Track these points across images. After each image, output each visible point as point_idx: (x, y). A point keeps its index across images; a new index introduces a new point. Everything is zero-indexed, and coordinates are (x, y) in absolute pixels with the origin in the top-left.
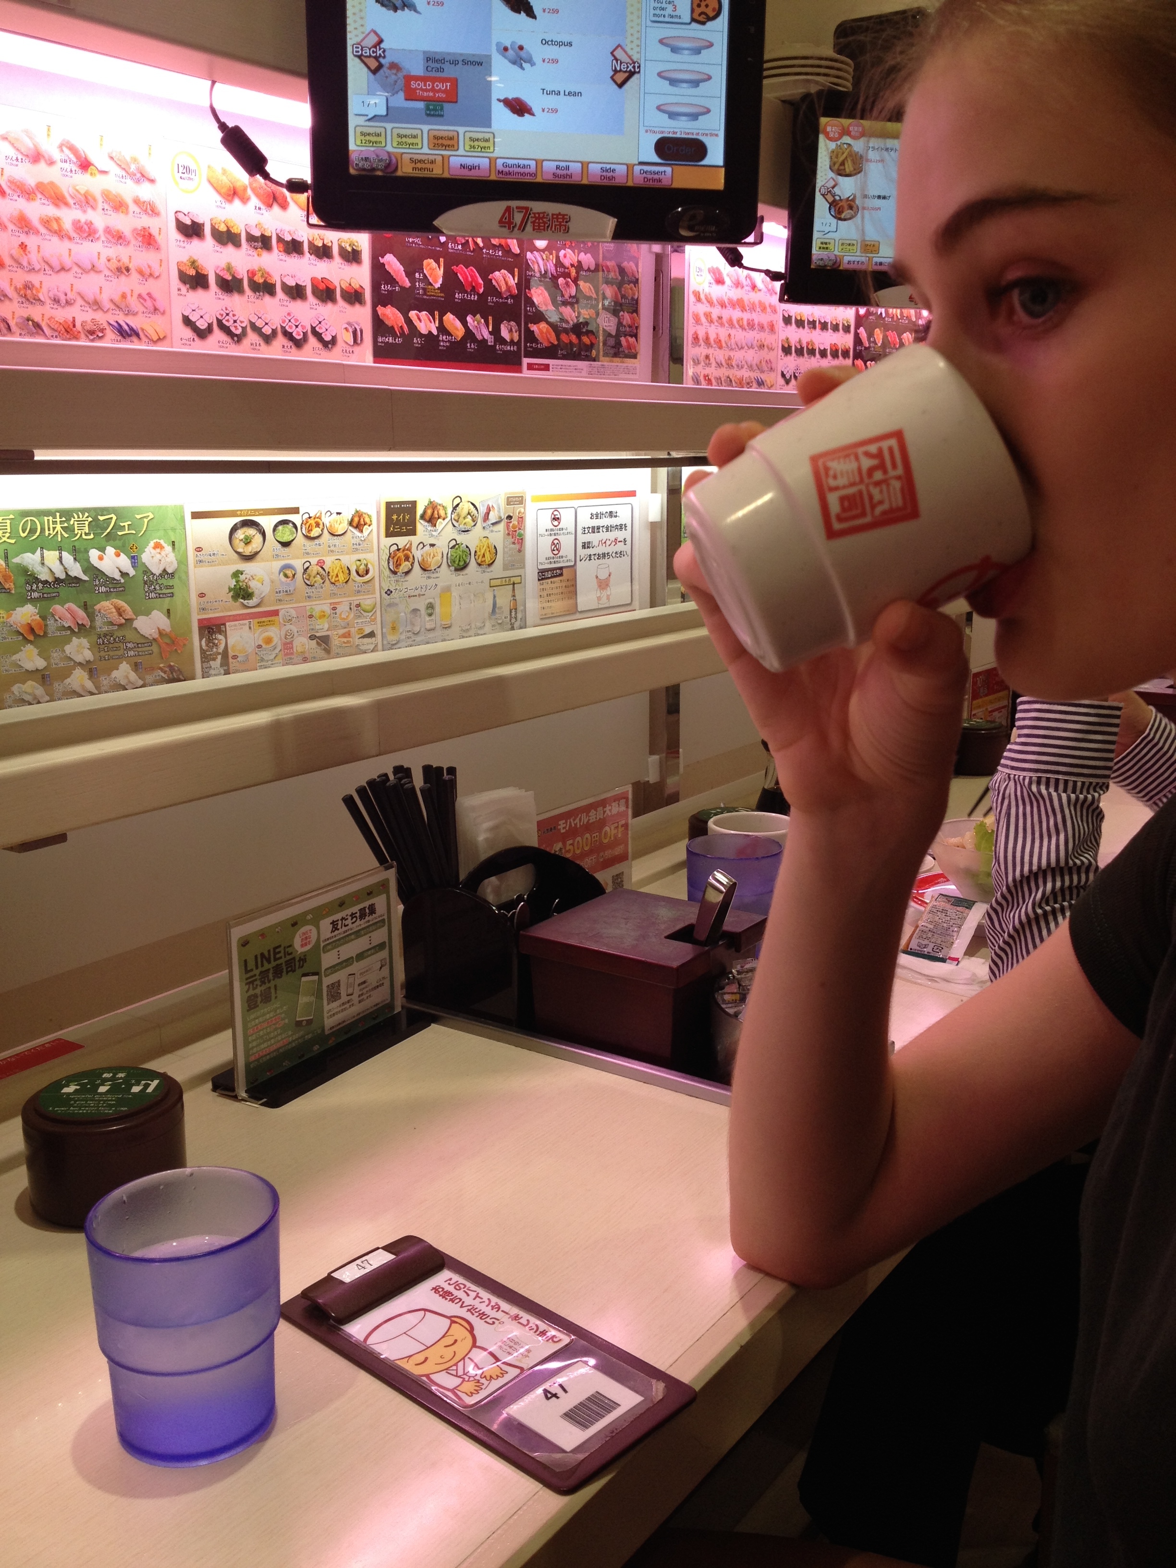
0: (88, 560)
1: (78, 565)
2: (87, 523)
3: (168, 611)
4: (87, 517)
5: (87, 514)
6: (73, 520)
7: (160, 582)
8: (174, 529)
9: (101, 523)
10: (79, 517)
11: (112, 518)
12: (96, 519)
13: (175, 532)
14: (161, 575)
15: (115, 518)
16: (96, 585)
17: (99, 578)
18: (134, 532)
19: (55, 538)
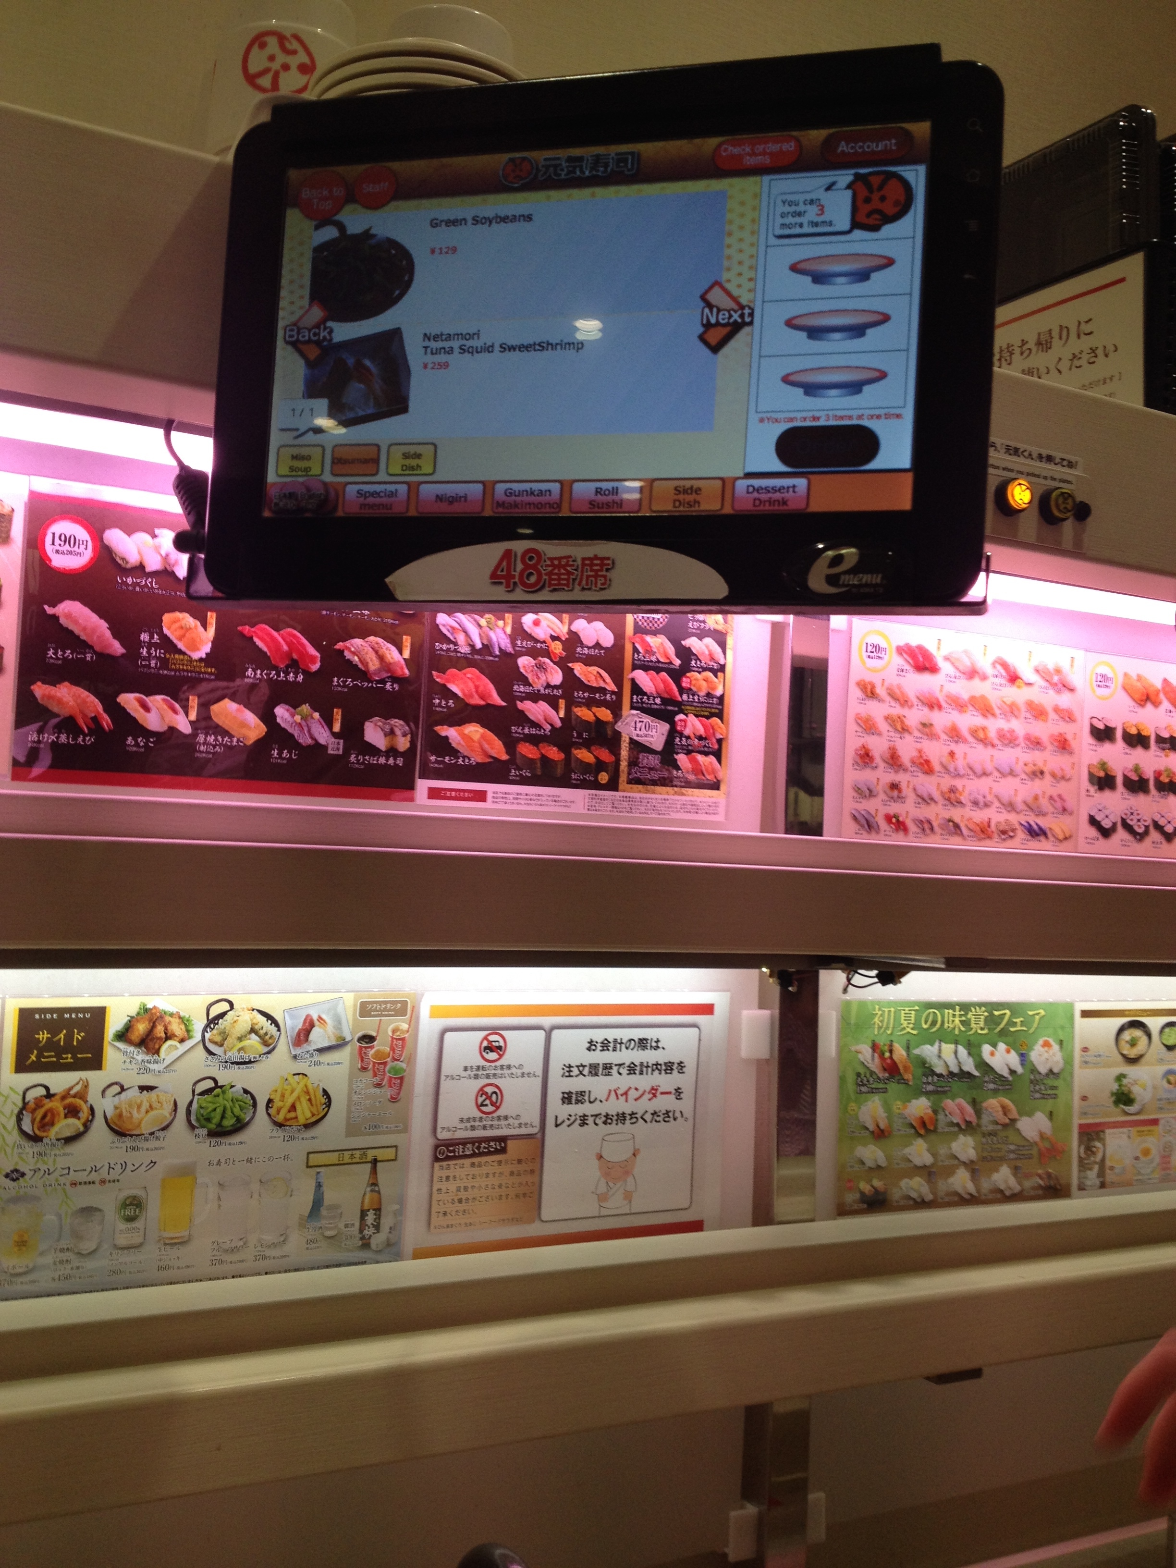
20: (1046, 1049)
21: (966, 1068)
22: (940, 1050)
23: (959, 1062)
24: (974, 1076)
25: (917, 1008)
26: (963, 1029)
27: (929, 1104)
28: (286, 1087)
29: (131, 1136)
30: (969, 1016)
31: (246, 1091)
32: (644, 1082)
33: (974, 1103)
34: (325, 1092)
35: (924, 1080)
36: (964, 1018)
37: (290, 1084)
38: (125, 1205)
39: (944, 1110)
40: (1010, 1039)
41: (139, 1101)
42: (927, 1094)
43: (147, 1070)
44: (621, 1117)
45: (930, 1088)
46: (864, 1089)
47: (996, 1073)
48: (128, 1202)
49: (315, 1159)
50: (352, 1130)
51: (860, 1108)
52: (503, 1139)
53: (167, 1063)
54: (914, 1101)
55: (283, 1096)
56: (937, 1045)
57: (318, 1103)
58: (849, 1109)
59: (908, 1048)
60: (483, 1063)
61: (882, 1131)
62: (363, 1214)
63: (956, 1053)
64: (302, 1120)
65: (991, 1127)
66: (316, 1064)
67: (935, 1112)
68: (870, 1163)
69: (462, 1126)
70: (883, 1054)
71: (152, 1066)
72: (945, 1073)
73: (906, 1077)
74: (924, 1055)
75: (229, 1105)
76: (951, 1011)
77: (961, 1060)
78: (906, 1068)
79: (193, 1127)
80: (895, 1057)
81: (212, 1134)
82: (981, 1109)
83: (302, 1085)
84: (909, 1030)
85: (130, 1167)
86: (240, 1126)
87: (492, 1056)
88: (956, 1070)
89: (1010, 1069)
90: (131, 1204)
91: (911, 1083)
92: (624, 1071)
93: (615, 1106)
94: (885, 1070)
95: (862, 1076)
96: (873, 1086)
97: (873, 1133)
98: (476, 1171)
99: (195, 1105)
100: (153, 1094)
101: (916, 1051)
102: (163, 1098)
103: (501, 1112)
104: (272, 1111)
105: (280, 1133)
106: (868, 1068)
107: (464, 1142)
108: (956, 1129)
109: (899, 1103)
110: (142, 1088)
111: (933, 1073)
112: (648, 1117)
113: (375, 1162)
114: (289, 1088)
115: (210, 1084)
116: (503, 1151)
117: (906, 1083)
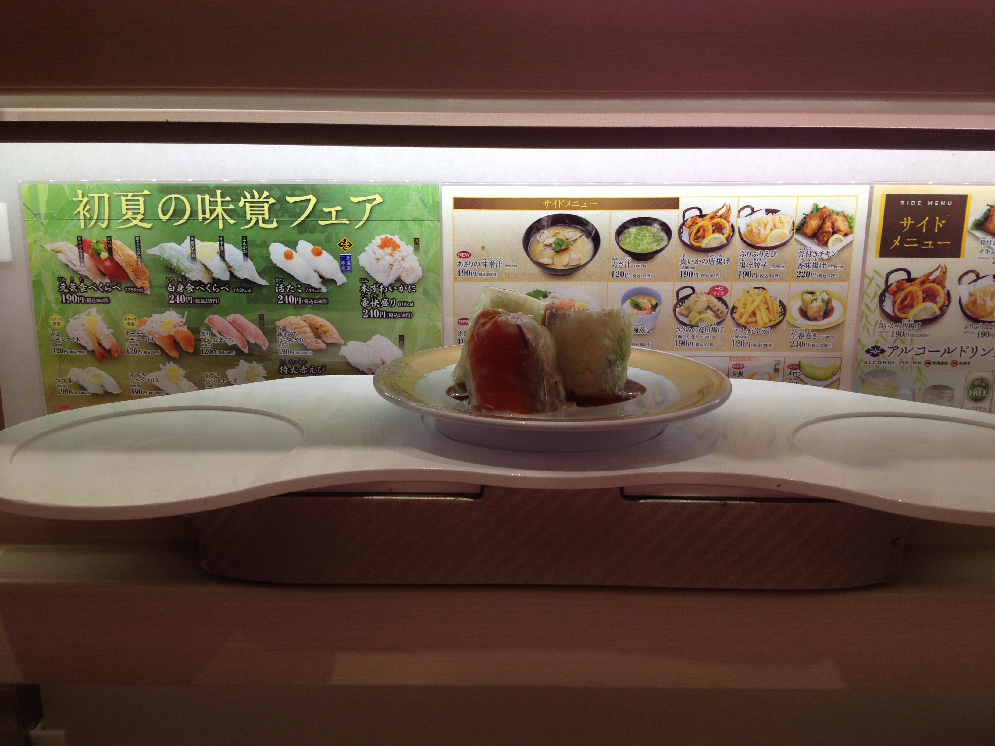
0: (267, 258)
1: (250, 263)
2: (266, 206)
3: (402, 338)
4: (267, 197)
5: (266, 194)
6: (243, 200)
7: (389, 295)
8: (418, 220)
9: (291, 207)
10: (253, 197)
11: (309, 200)
12: (281, 201)
13: (421, 226)
14: (392, 286)
15: (313, 200)
16: (279, 293)
17: (286, 284)
18: (348, 222)
19: (215, 223)
20: (388, 250)
21: (242, 275)
22: (193, 249)
23: (229, 267)
24: (261, 286)
25: (146, 192)
26: (232, 222)
27: (184, 321)
30: (241, 204)
33: (261, 321)
35: (172, 288)
36: (231, 207)
39: (209, 329)
40: (318, 236)
45: (182, 299)
46: (71, 298)
47: (299, 282)
51: (67, 321)
54: (155, 316)
56: (187, 242)
58: (52, 322)
59: (138, 246)
61: (109, 351)
63: (222, 254)
67: (195, 330)
70: (99, 254)
72: (206, 280)
73: (139, 284)
74: (166, 256)
76: (207, 197)
77: (231, 264)
78: (138, 273)
80: (116, 257)
82: (275, 329)
84: (135, 222)
88: (225, 277)
89: (321, 276)
91: (148, 292)
94: (103, 274)
96: (85, 295)
101: (154, 251)
106: (76, 272)
109: (131, 317)
111: (185, 280)
117: (140, 291)
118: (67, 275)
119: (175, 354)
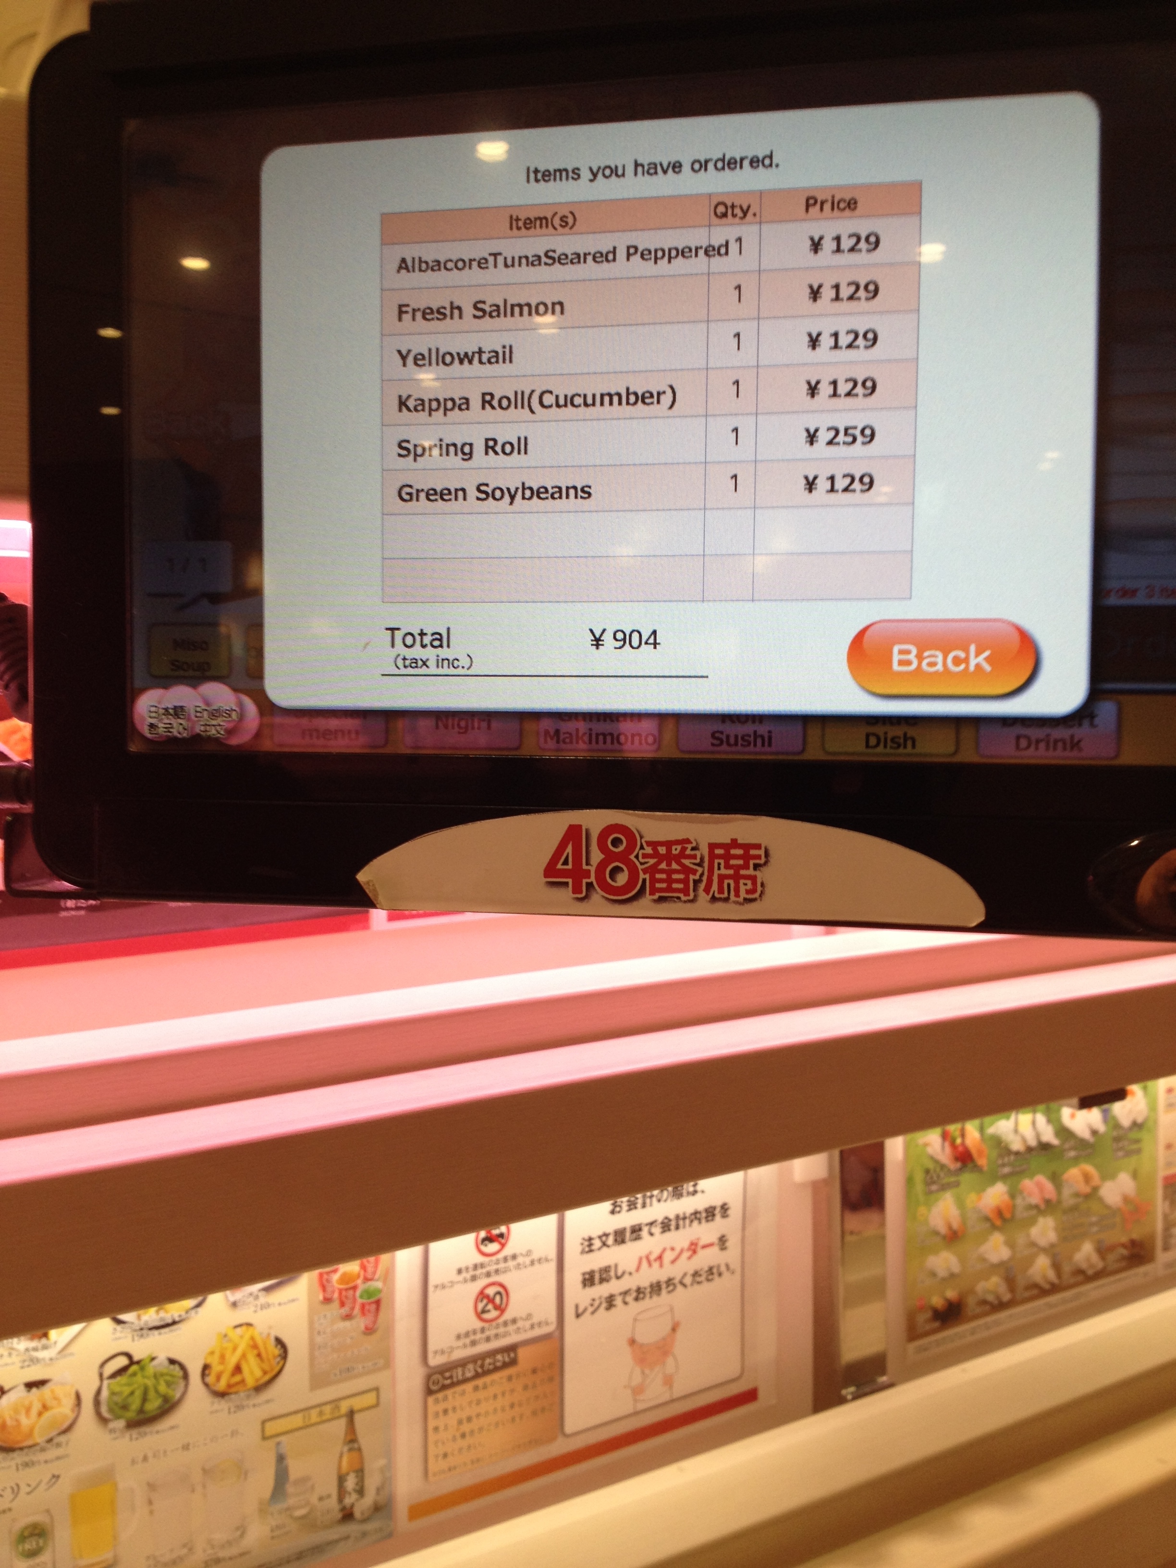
28: (226, 1345)
29: (21, 1449)
31: (172, 1362)
32: (680, 1238)
34: (279, 1342)
37: (230, 1341)
38: (22, 1538)
41: (27, 1403)
42: (1004, 1178)
43: (34, 1361)
44: (656, 1288)
48: (26, 1534)
49: (271, 1429)
50: (318, 1381)
52: (512, 1348)
53: (60, 1346)
55: (222, 1357)
57: (271, 1357)
60: (480, 1259)
62: (341, 1480)
64: (250, 1382)
65: (1072, 1202)
66: (263, 1307)
68: (942, 1273)
69: (460, 1343)
71: (41, 1354)
74: (999, 1132)
75: (150, 1383)
79: (103, 1421)
81: (132, 1425)
83: (247, 1336)
85: (24, 1489)
86: (169, 1407)
87: (493, 1247)
90: (32, 1535)
92: (657, 1230)
93: (647, 1277)
95: (932, 1172)
97: (944, 1237)
98: (481, 1394)
99: (105, 1394)
100: (46, 1390)
102: (59, 1391)
103: (508, 1315)
104: (210, 1379)
105: (222, 1405)
107: (462, 1363)
108: (1034, 1212)
110: (30, 1386)
112: (688, 1280)
113: (351, 1414)
114: (230, 1346)
115: (123, 1361)
116: (513, 1362)
118: (930, 1165)
119: (998, 1223)
